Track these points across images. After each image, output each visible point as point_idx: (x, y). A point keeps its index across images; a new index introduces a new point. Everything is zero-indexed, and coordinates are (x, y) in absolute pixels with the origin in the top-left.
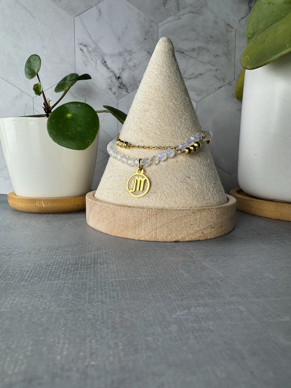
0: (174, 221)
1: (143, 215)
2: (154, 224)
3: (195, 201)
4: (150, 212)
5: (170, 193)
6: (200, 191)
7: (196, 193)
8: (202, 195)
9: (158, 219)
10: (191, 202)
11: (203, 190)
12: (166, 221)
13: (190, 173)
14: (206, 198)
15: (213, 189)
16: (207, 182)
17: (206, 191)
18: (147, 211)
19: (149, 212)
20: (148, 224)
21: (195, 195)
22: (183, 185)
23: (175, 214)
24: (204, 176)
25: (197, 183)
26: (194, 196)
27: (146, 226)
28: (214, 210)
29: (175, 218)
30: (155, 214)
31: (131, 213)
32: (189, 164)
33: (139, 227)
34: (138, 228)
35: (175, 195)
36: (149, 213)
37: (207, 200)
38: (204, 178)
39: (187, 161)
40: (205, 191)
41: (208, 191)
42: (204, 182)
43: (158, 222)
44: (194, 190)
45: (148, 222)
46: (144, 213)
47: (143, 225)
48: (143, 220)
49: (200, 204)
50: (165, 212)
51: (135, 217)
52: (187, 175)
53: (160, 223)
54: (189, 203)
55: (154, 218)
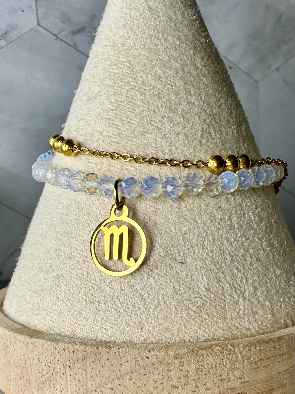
0: (127, 377)
1: (57, 359)
2: (82, 381)
3: (193, 323)
4: (69, 351)
5: (129, 303)
6: (212, 296)
7: (200, 304)
8: (215, 307)
9: (89, 370)
10: (183, 328)
11: (223, 294)
12: (107, 375)
13: (186, 251)
14: (229, 316)
15: (256, 288)
16: (236, 271)
17: (231, 295)
18: (64, 350)
19: (67, 351)
20: (69, 381)
21: (195, 309)
22: (164, 283)
23: (129, 359)
24: (229, 258)
25: (204, 277)
26: (194, 312)
27: (64, 385)
28: (242, 349)
29: (129, 370)
30: (81, 357)
31: (33, 351)
32: (186, 228)
33: (51, 385)
34: (48, 387)
35: (142, 307)
36: (68, 354)
37: (231, 319)
38: (228, 262)
39: (182, 219)
40: (229, 298)
41: (236, 296)
42: (227, 272)
43: (89, 377)
44: (193, 296)
45: (68, 376)
46: (57, 352)
47: (58, 380)
48: (57, 370)
49: (207, 330)
50: (102, 353)
51: (41, 361)
52: (178, 257)
53: (93, 379)
54: (176, 328)
55: (79, 366)
